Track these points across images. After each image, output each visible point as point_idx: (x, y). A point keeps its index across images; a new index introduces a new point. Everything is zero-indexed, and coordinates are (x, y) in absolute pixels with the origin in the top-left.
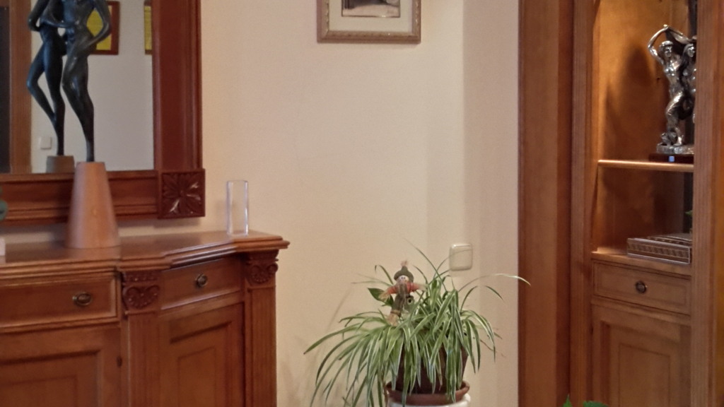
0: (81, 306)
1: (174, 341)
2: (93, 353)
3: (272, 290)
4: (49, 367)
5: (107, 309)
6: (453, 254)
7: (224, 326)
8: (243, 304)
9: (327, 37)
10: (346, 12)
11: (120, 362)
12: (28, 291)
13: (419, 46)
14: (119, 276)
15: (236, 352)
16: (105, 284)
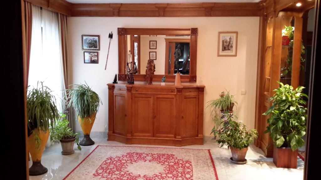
0: (172, 92)
1: (185, 98)
2: (173, 98)
3: (203, 93)
4: (168, 99)
5: (175, 93)
6: (242, 92)
7: (196, 98)
8: (199, 95)
9: (219, 56)
10: (223, 52)
11: (177, 100)
12: (165, 89)
13: (237, 57)
14: (177, 88)
15: (197, 102)
16: (175, 89)
